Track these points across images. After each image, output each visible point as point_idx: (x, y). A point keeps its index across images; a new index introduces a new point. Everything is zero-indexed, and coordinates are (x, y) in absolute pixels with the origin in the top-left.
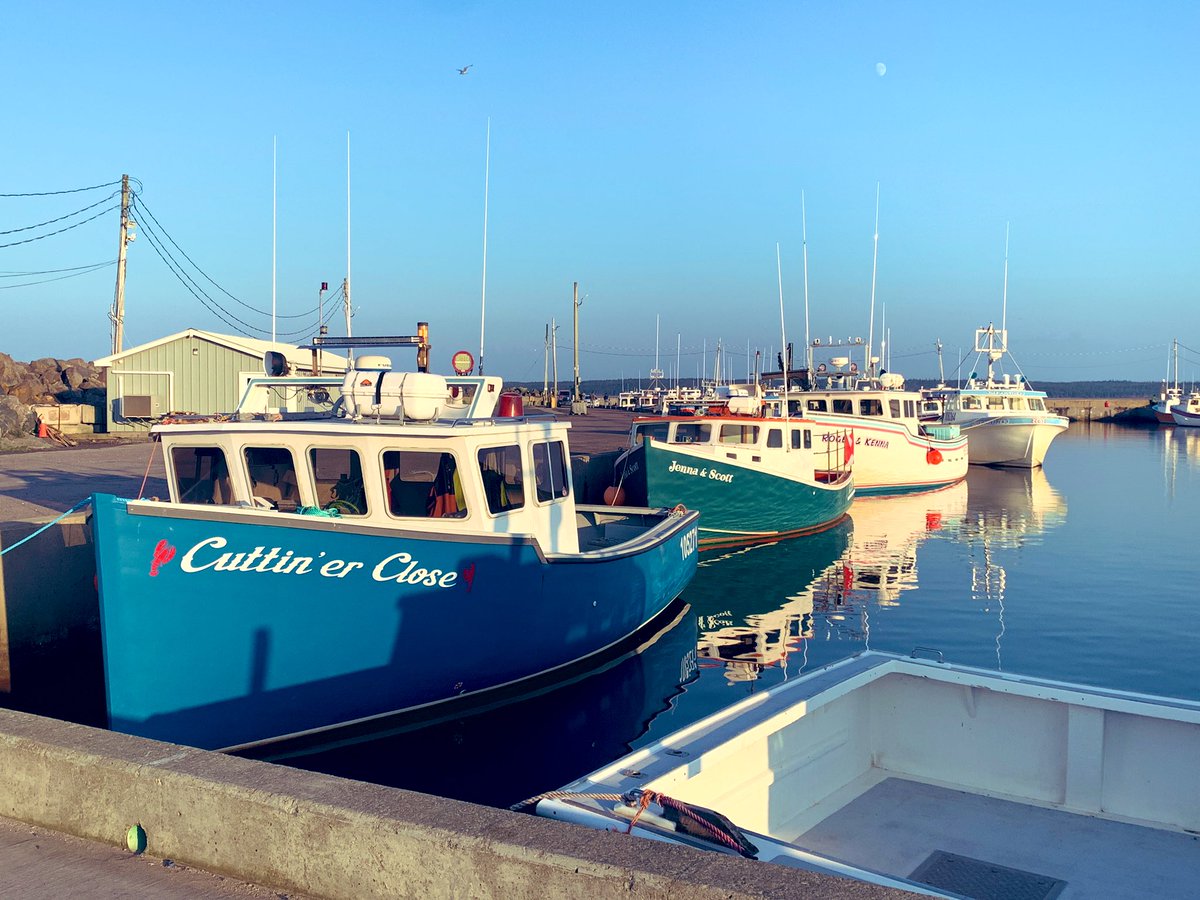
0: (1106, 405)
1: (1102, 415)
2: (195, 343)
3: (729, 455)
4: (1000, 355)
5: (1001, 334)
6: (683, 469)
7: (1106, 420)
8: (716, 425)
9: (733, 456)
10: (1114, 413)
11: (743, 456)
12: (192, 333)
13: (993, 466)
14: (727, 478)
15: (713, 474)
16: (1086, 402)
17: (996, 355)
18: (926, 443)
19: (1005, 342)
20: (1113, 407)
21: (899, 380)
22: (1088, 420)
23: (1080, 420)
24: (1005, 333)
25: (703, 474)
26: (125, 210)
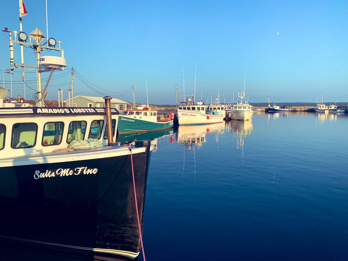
0: (305, 108)
1: (304, 110)
2: (80, 98)
3: (134, 117)
4: (243, 98)
5: (243, 94)
6: (124, 119)
7: (305, 111)
8: (135, 112)
9: (135, 117)
10: (307, 109)
11: (138, 117)
12: (79, 96)
13: (238, 120)
14: (133, 121)
15: (130, 120)
16: (300, 107)
17: (242, 98)
18: (206, 115)
19: (244, 95)
20: (307, 108)
21: (202, 103)
22: (301, 111)
23: (299, 111)
24: (244, 93)
25: (128, 120)
26: (72, 74)
